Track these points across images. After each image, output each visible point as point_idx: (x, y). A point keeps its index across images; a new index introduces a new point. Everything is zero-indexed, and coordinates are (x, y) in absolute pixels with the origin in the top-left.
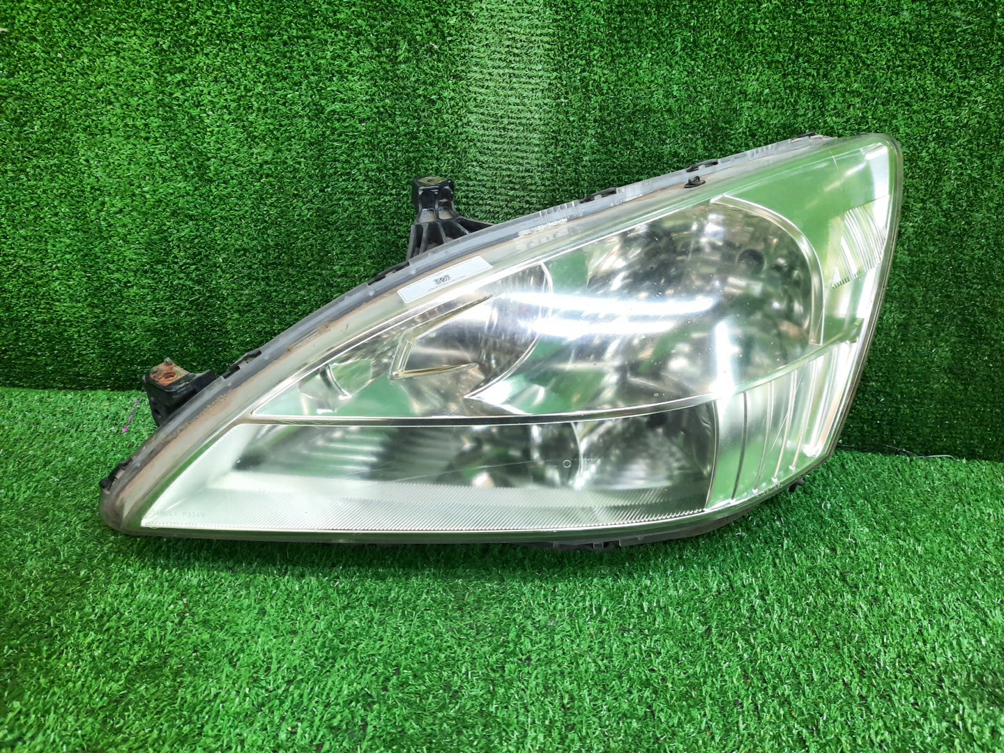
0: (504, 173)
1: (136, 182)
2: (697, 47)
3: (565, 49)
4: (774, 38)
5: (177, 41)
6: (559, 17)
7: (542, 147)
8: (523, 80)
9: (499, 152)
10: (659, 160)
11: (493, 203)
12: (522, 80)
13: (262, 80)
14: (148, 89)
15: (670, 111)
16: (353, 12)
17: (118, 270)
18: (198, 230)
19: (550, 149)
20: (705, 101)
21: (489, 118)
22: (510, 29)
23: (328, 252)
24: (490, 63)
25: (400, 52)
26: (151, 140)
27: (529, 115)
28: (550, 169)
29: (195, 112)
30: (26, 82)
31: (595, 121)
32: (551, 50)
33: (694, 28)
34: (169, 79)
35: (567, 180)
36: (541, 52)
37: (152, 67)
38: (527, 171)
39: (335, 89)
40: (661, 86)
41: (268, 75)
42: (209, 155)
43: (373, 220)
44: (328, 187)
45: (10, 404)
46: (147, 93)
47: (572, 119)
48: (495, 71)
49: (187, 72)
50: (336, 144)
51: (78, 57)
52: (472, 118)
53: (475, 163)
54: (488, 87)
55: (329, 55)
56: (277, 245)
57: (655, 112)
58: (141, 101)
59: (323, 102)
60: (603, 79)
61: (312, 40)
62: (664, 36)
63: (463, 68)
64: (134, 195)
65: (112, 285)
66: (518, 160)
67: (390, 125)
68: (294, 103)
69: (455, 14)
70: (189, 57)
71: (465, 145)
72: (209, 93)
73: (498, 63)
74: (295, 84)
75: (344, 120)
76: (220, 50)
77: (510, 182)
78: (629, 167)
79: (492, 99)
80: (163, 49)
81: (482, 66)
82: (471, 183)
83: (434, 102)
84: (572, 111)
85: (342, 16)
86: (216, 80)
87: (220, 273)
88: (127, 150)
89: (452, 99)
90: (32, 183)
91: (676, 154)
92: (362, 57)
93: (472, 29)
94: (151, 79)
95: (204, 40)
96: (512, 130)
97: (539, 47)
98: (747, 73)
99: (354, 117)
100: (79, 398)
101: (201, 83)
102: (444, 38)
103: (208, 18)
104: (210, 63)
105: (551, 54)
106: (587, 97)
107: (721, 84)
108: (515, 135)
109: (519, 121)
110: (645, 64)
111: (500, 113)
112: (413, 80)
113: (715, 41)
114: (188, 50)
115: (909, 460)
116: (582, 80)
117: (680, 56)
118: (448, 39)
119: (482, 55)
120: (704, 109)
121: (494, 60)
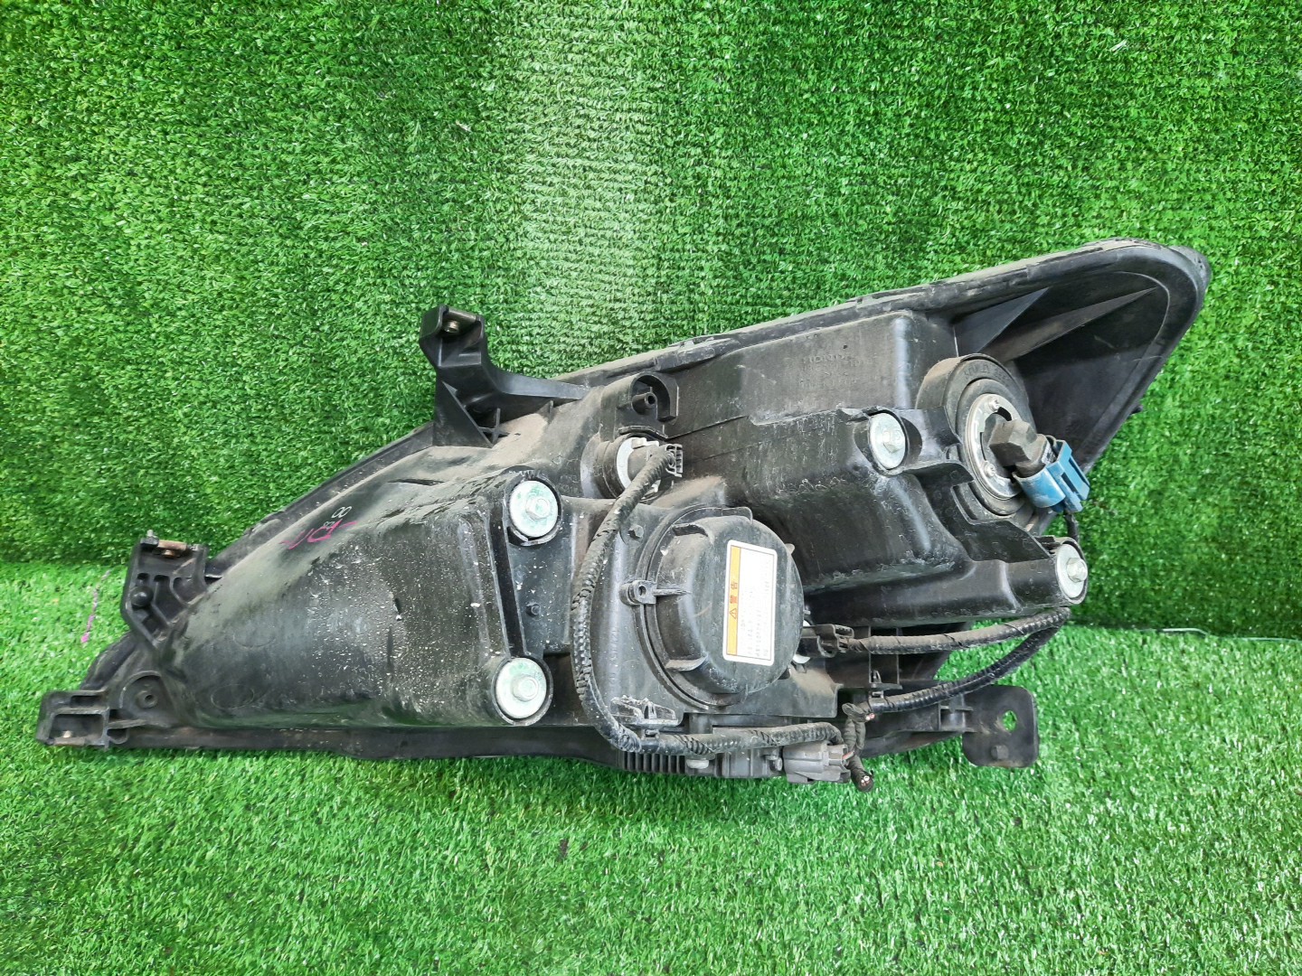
0: (584, 302)
1: (40, 315)
2: (878, 122)
3: (669, 132)
4: (1005, 111)
5: (61, 117)
6: (658, 85)
7: (638, 270)
8: (606, 176)
9: (574, 274)
10: (818, 287)
11: (568, 340)
12: (603, 175)
13: (200, 181)
14: (29, 186)
15: (835, 215)
17: (38, 422)
18: (141, 376)
19: (650, 272)
20: (890, 198)
21: (556, 227)
22: (581, 100)
23: (336, 406)
24: (552, 150)
25: (410, 139)
26: (49, 258)
27: (616, 226)
28: (651, 298)
29: (108, 219)
31: (718, 234)
32: (647, 134)
33: (875, 93)
34: (59, 172)
35: (677, 312)
36: (630, 136)
37: (29, 154)
38: (616, 300)
39: (314, 196)
40: (823, 180)
41: (208, 174)
42: (140, 279)
43: (396, 364)
44: (322, 324)
46: (29, 191)
47: (681, 231)
48: (561, 161)
49: (84, 162)
50: (326, 270)
52: (530, 227)
53: (539, 289)
54: (551, 184)
55: (298, 149)
56: (259, 395)
57: (812, 219)
58: (22, 203)
59: (299, 216)
60: (729, 175)
61: (268, 126)
62: (826, 106)
63: (512, 156)
64: (39, 330)
65: (34, 440)
66: (603, 285)
67: (406, 244)
68: (254, 215)
69: (492, 77)
70: (85, 140)
71: (522, 264)
72: (125, 192)
73: (564, 150)
74: (251, 188)
75: (334, 239)
76: (129, 133)
77: (594, 313)
78: (771, 298)
79: (559, 200)
80: (39, 128)
81: (542, 156)
82: (534, 316)
83: (470, 209)
84: (681, 220)
85: (313, 90)
86: (131, 174)
87: (183, 429)
88: (16, 272)
89: (498, 199)
91: (844, 277)
92: (350, 149)
93: (521, 100)
94: (32, 171)
95: (102, 118)
96: (591, 244)
97: (627, 128)
98: (958, 160)
99: (348, 234)
100: (16, 589)
101: (110, 177)
102: (478, 113)
103: (101, 87)
104: (118, 150)
105: (647, 139)
106: (704, 200)
107: (915, 175)
108: (597, 252)
109: (602, 232)
110: (797, 150)
111: (572, 221)
112: (434, 177)
113: (908, 113)
114: (81, 131)
115: (1140, 641)
116: (698, 177)
117: (853, 135)
118: (484, 114)
119: (539, 139)
120: (888, 209)
121: (559, 145)
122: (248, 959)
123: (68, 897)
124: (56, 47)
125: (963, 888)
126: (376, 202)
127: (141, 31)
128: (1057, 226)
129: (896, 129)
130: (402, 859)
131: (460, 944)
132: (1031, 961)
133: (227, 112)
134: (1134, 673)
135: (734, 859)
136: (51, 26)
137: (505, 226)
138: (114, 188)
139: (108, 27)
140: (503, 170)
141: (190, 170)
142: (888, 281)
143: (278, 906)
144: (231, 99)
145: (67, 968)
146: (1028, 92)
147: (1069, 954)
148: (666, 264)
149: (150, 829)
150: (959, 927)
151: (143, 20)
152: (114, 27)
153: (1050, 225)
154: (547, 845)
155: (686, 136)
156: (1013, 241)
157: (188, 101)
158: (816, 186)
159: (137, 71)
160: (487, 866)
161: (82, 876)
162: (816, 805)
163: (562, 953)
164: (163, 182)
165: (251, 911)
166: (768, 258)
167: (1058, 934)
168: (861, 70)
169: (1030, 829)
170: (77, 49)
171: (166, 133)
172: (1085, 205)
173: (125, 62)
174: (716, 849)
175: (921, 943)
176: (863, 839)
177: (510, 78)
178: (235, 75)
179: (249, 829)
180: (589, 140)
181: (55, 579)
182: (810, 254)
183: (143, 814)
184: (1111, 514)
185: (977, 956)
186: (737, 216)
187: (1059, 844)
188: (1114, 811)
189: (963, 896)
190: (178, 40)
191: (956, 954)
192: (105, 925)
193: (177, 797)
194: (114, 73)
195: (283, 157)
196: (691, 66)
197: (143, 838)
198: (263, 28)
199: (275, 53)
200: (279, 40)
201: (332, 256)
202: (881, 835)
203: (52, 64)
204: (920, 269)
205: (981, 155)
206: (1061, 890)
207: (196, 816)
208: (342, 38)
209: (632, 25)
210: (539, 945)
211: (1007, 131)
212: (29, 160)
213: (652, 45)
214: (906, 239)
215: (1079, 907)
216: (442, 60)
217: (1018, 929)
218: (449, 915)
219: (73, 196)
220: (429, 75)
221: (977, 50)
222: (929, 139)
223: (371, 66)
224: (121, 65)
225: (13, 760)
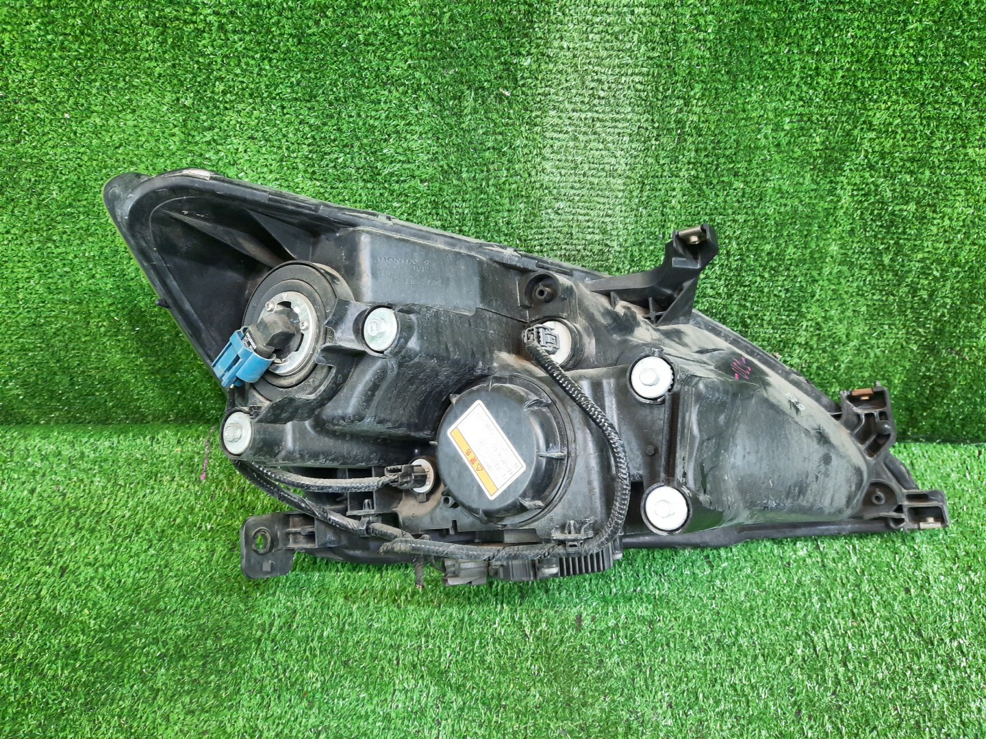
0: (582, 219)
2: (818, 75)
3: (661, 89)
4: (917, 63)
5: (202, 98)
6: (656, 54)
7: (626, 193)
9: (577, 198)
10: (761, 199)
11: (568, 247)
12: (607, 124)
13: (307, 142)
14: (174, 150)
15: (778, 145)
16: (409, 65)
19: (635, 194)
20: (820, 131)
21: (567, 164)
22: (596, 68)
24: (570, 107)
25: (466, 104)
28: (634, 213)
30: (35, 148)
31: (689, 163)
32: (644, 91)
33: (818, 54)
34: (197, 138)
35: (652, 223)
36: (631, 93)
37: (175, 126)
38: (607, 215)
39: (392, 150)
40: (772, 120)
41: (313, 137)
45: (83, 453)
46: (173, 154)
47: (662, 162)
48: (576, 115)
49: (217, 130)
50: (395, 204)
51: (89, 117)
52: (548, 166)
53: (549, 211)
54: (567, 132)
55: (383, 116)
57: (761, 149)
59: (379, 165)
60: (702, 119)
61: (362, 99)
62: (780, 65)
63: (539, 113)
66: (598, 206)
67: (455, 182)
68: (345, 166)
69: (529, 54)
70: (218, 114)
71: (539, 193)
72: (245, 151)
73: (579, 106)
75: (404, 181)
76: (253, 108)
77: (589, 226)
79: (571, 144)
80: (185, 106)
81: (562, 111)
82: (544, 231)
83: (504, 154)
84: (663, 154)
85: (399, 71)
86: (252, 138)
89: (526, 146)
90: (62, 250)
91: (780, 191)
92: (421, 114)
93: (551, 71)
94: (176, 139)
95: (234, 97)
96: (592, 176)
97: (629, 88)
98: (876, 102)
99: (414, 177)
100: (149, 443)
101: (235, 141)
102: (516, 81)
103: (237, 75)
104: (243, 121)
105: (643, 95)
106: (681, 138)
107: (841, 114)
108: (596, 180)
109: (602, 167)
110: (754, 98)
111: (579, 159)
112: (481, 131)
113: (842, 67)
114: (216, 107)
115: (977, 452)
116: (678, 122)
117: (797, 86)
118: (521, 83)
119: (561, 99)
120: (818, 139)
121: (575, 103)
122: (370, 708)
123: (232, 667)
124: (205, 47)
125: (874, 641)
126: (437, 153)
127: (272, 32)
128: (948, 148)
129: (830, 80)
130: (464, 632)
131: (519, 692)
132: (934, 693)
133: (332, 90)
134: (976, 477)
135: (705, 625)
136: (204, 31)
137: (529, 165)
138: (237, 149)
139: (247, 30)
140: (532, 124)
141: (300, 134)
142: (812, 194)
143: (383, 668)
144: (337, 80)
145: (243, 717)
146: (937, 48)
147: (962, 687)
148: (648, 187)
149: (279, 616)
150: (876, 669)
151: (273, 24)
152: (250, 31)
153: (943, 147)
154: (567, 619)
155: (673, 92)
156: (912, 160)
157: (304, 83)
158: (766, 124)
159: (266, 62)
160: (526, 635)
161: (239, 652)
162: (757, 583)
163: (593, 697)
164: (277, 144)
165: (364, 673)
166: (725, 179)
167: (951, 673)
168: (809, 37)
169: (917, 596)
170: (221, 47)
171: (283, 108)
172: (971, 132)
173: (258, 56)
174: (690, 618)
175: (851, 682)
176: (796, 607)
177: (543, 55)
178: (341, 62)
179: (351, 614)
180: (599, 98)
181: (176, 435)
182: (757, 175)
183: (272, 605)
184: (964, 359)
185: (893, 690)
186: (706, 149)
187: (940, 606)
188: (977, 580)
189: (875, 647)
190: (300, 38)
191: (878, 689)
192: (262, 687)
193: (294, 592)
194: (247, 64)
195: (371, 122)
196: (682, 39)
197: (276, 623)
198: (364, 26)
199: (373, 45)
200: (376, 35)
201: (401, 194)
202: (808, 604)
203: (201, 60)
204: (837, 183)
205: (895, 97)
206: (947, 640)
207: (310, 605)
208: (422, 31)
209: (641, 10)
210: (575, 691)
211: (917, 79)
212: (176, 130)
213: (655, 24)
214: (829, 161)
215: (962, 652)
216: (492, 44)
217: (920, 669)
218: (507, 672)
219: (207, 156)
220: (482, 55)
221: (902, 18)
222: (856, 87)
223: (442, 51)
224: (253, 58)
225: (171, 570)
